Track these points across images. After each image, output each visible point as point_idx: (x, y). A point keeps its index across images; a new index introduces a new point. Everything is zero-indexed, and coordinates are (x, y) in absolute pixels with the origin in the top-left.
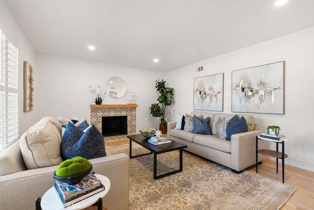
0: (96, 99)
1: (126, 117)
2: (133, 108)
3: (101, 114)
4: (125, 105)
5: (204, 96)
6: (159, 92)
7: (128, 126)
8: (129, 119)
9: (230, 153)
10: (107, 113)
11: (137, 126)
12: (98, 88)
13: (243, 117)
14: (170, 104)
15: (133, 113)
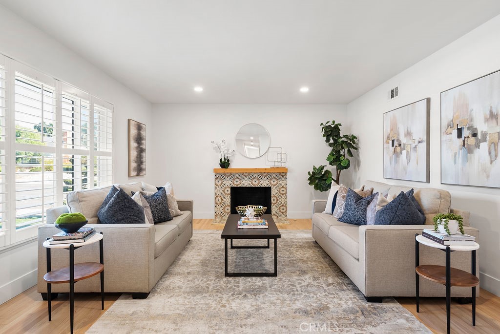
0: (221, 160)
1: (270, 188)
2: (281, 173)
3: (229, 183)
4: (266, 169)
5: (398, 149)
6: (328, 143)
7: (272, 205)
8: (274, 192)
9: (358, 260)
10: (239, 182)
11: (288, 205)
12: (223, 144)
13: (402, 192)
14: (346, 168)
15: (282, 182)
